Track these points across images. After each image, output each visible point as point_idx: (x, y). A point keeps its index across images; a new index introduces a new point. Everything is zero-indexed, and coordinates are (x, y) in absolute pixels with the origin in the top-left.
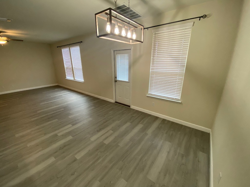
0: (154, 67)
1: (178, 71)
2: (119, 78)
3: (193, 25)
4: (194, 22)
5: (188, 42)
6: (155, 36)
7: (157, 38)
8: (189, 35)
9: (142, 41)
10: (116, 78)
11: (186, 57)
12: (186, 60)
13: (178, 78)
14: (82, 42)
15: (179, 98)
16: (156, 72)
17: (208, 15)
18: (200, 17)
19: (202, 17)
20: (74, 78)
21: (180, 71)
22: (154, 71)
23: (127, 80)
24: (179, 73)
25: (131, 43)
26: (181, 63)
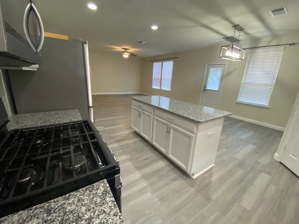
0: (247, 78)
1: (269, 82)
2: (208, 88)
3: (285, 49)
4: (285, 47)
5: (280, 61)
6: (251, 55)
7: (252, 56)
8: (281, 56)
9: (243, 59)
10: (205, 87)
11: (277, 72)
12: (277, 74)
13: (268, 88)
14: (177, 58)
15: (267, 105)
16: (247, 82)
17: (296, 43)
18: (290, 44)
19: (292, 44)
20: (161, 87)
21: (270, 82)
22: (245, 82)
23: (217, 89)
24: (270, 84)
25: (233, 61)
26: (272, 75)
